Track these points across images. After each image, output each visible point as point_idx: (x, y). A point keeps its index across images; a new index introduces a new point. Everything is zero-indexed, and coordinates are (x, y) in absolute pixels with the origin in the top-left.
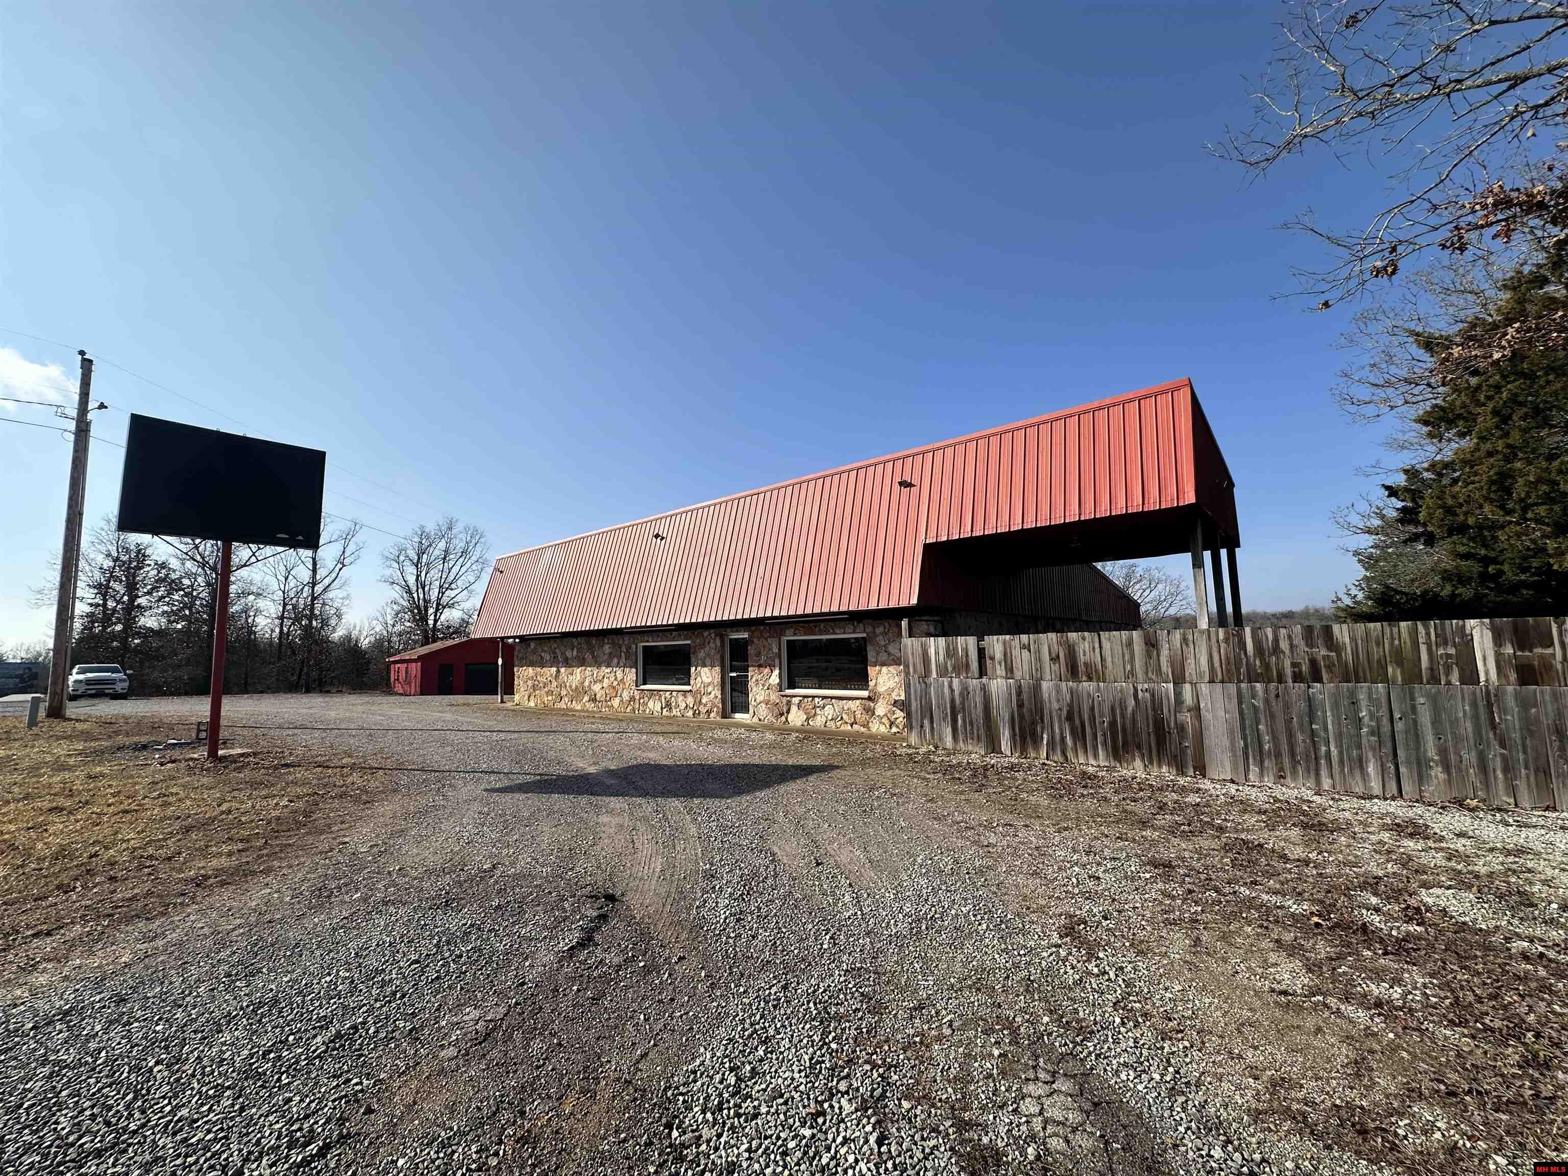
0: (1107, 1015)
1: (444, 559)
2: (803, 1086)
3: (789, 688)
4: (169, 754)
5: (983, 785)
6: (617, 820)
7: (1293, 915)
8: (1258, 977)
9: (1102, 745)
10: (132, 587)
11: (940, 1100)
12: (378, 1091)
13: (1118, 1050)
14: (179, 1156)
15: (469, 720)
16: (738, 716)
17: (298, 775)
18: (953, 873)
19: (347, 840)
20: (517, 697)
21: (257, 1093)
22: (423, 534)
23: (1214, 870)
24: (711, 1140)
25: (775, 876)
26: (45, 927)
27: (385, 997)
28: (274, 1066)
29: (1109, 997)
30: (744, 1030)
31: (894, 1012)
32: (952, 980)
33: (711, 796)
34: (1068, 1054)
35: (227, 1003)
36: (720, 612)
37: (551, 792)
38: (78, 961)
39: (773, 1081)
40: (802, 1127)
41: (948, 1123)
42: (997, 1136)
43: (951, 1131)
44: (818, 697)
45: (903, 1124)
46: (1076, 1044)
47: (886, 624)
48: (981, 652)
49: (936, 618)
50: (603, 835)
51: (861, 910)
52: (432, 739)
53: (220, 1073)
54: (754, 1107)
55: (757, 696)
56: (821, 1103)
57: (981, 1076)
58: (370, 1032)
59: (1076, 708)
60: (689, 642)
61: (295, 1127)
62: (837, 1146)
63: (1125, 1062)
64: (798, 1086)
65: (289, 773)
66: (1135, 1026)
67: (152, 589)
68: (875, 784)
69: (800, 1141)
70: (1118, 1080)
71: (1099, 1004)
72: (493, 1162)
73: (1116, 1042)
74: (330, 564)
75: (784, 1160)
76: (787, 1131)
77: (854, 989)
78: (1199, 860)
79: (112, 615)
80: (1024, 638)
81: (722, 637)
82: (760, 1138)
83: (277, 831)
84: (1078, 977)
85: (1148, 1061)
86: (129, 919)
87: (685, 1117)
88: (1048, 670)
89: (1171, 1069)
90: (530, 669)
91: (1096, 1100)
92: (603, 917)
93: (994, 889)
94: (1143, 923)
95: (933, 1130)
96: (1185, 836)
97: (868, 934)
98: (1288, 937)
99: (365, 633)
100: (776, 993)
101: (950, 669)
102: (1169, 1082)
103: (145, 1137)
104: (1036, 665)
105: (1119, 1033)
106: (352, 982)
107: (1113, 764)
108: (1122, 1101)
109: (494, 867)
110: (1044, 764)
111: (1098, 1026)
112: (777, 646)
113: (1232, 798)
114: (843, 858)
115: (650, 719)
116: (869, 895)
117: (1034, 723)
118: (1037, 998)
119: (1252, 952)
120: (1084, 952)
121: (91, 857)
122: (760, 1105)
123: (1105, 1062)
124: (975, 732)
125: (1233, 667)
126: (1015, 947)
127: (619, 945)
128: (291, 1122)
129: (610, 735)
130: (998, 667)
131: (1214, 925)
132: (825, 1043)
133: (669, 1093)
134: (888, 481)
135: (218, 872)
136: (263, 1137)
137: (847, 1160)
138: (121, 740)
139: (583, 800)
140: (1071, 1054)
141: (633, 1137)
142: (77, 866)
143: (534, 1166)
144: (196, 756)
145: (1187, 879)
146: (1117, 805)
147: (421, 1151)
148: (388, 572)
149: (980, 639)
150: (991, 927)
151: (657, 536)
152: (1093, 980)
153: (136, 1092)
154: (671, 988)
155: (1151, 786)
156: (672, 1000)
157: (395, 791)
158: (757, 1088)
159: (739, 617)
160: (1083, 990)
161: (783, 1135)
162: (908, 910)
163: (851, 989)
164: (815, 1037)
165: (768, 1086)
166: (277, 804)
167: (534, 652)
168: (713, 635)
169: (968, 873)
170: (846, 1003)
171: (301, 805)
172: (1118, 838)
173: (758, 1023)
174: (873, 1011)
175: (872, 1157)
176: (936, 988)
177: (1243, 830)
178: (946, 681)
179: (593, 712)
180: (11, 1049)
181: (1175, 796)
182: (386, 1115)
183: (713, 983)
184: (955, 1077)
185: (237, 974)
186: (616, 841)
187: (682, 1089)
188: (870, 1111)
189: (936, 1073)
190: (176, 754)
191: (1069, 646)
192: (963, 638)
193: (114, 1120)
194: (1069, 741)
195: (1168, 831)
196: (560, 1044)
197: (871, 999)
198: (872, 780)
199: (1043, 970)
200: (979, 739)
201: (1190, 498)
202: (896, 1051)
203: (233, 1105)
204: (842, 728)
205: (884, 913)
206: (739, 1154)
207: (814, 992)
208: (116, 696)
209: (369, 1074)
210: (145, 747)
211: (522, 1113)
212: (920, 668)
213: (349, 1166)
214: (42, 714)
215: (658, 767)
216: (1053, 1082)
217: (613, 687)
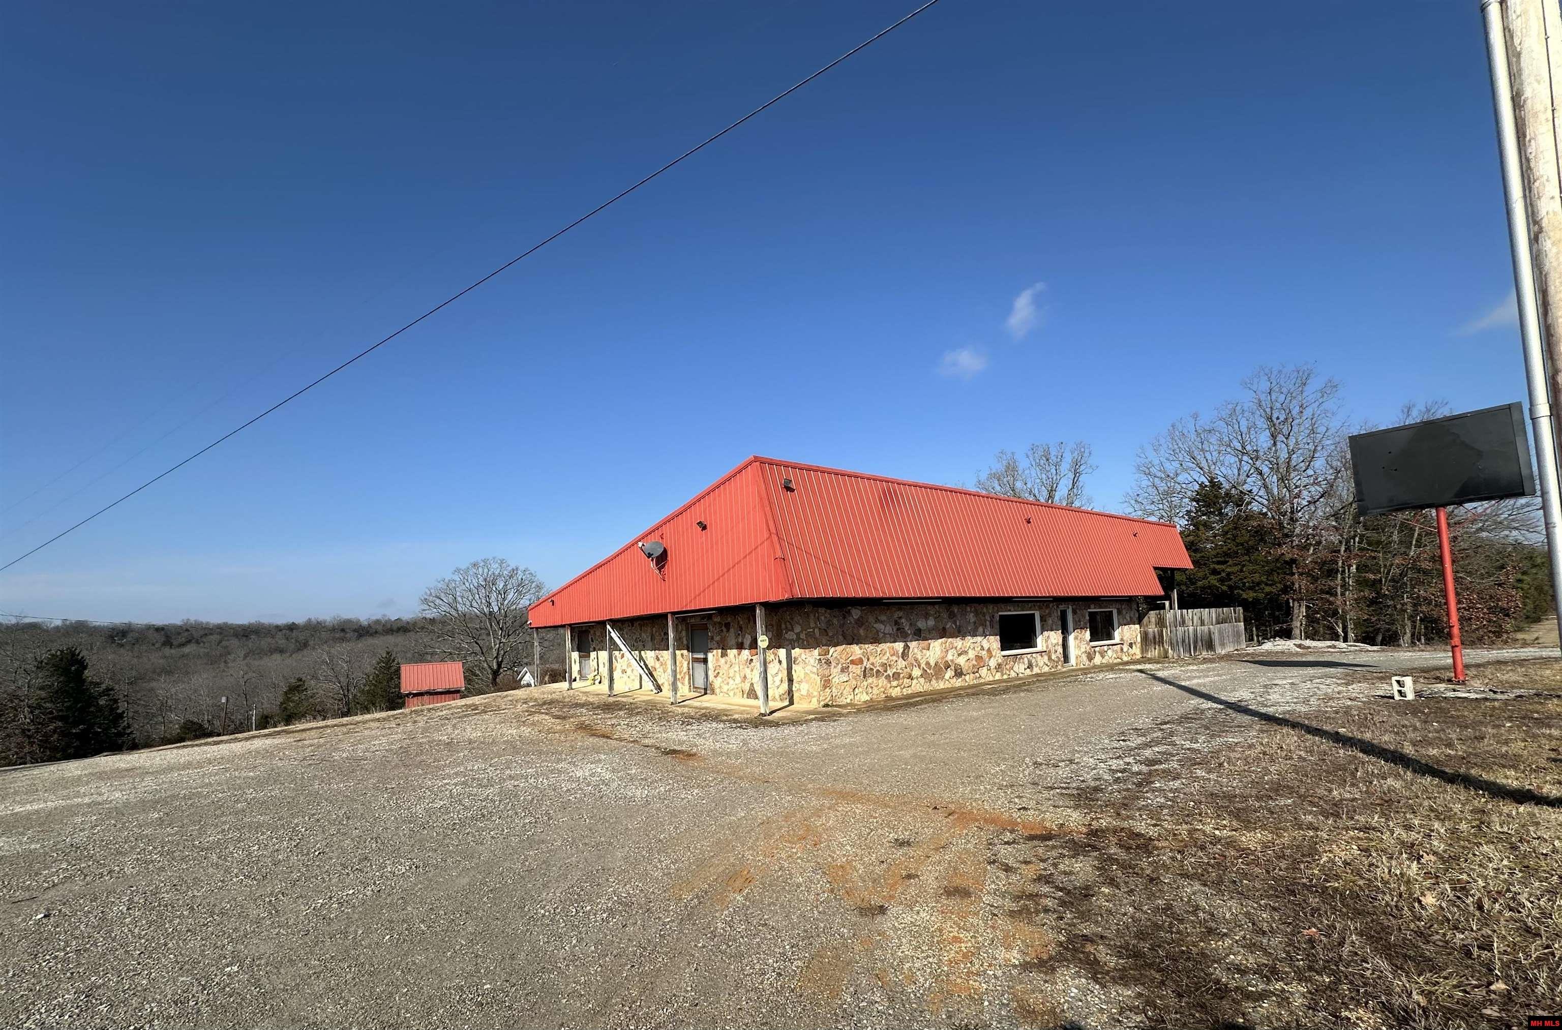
16: (1067, 665)
44: (1105, 645)
60: (1034, 612)
81: (1059, 608)
90: (855, 648)
112: (1087, 615)
168: (1055, 607)
204: (1114, 661)
217: (979, 658)
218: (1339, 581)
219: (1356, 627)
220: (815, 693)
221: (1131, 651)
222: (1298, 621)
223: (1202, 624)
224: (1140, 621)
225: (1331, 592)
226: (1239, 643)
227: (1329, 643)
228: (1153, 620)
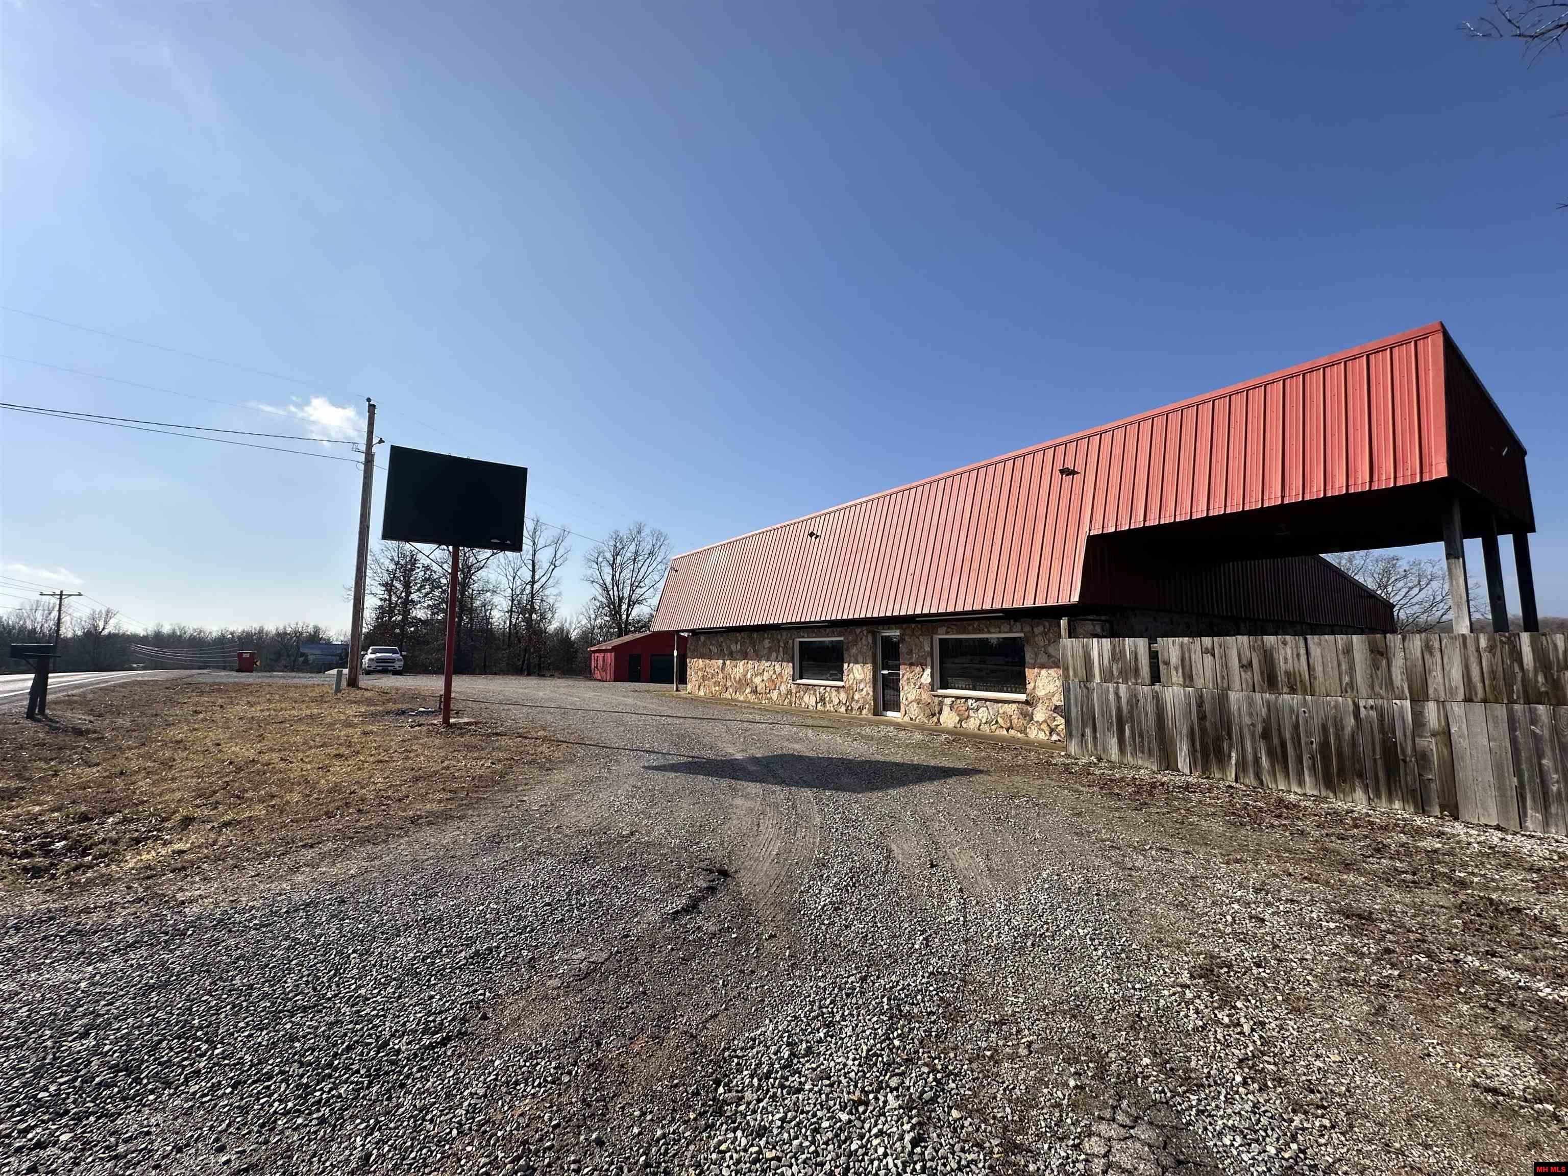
0: (1226, 1071)
1: (635, 560)
2: (853, 1073)
3: (941, 688)
4: (418, 719)
5: (1146, 804)
6: (750, 804)
7: (1541, 1001)
8: (1458, 1066)
9: (1310, 769)
10: (407, 586)
11: (994, 1118)
12: (495, 1004)
13: (1229, 1111)
14: (352, 1022)
15: (644, 705)
16: (890, 714)
17: (503, 743)
18: (1079, 893)
19: (525, 798)
20: (689, 686)
21: (412, 988)
22: (617, 538)
23: (1434, 930)
24: (751, 1102)
25: (886, 871)
26: (310, 841)
27: (518, 929)
28: (428, 969)
29: (1236, 1052)
30: (811, 1011)
31: (971, 1022)
32: (1046, 1002)
33: (844, 790)
34: (1162, 1103)
35: (408, 913)
36: (870, 610)
37: (698, 774)
38: (324, 869)
39: (825, 1062)
40: (841, 1110)
41: (996, 1142)
42: (1046, 1167)
43: (996, 1150)
44: (972, 698)
45: (946, 1131)
46: (1175, 1093)
47: (1047, 624)
48: (1154, 656)
49: (1103, 618)
50: (734, 816)
51: (965, 917)
52: (610, 719)
53: (391, 967)
54: (800, 1083)
55: (909, 695)
56: (867, 1094)
57: (1048, 1104)
58: (501, 955)
59: (1274, 726)
60: (842, 639)
61: (431, 1019)
62: (871, 1137)
63: (1233, 1125)
64: (849, 1073)
65: (497, 741)
66: (1260, 1090)
67: (421, 586)
68: (1018, 792)
69: (835, 1123)
70: (1219, 1143)
71: (1220, 1057)
72: (566, 1079)
73: (1229, 1101)
74: (546, 565)
75: (814, 1137)
76: (825, 1111)
77: (934, 993)
78: (1414, 916)
79: (395, 607)
80: (1207, 641)
81: (874, 634)
82: (797, 1112)
83: (478, 787)
84: (1201, 1023)
85: (1265, 1131)
86: (362, 843)
87: (734, 1078)
88: (1237, 678)
89: (1294, 1146)
90: (700, 661)
91: (1182, 1157)
92: (712, 890)
93: (1125, 915)
94: (1309, 978)
95: (977, 1145)
96: (1404, 886)
97: (966, 941)
98: (1524, 1025)
99: (574, 626)
100: (852, 982)
101: (1116, 673)
102: (1287, 1160)
103: (335, 1004)
104: (1221, 672)
105: (1237, 1092)
106: (498, 913)
107: (1324, 794)
108: (1217, 1167)
109: (632, 834)
110: (1230, 787)
111: (1211, 1080)
112: (929, 644)
113: (1490, 848)
114: (961, 864)
115: (805, 712)
116: (978, 903)
117: (1218, 740)
118: (1141, 1036)
119: (1460, 1035)
120: (1217, 998)
121: (351, 793)
122: (805, 1082)
123: (1207, 1121)
124: (1146, 744)
125: (1502, 683)
126: (1131, 979)
127: (719, 916)
128: (429, 1014)
129: (764, 725)
130: (1174, 673)
131: (1411, 995)
132: (889, 1039)
133: (727, 1054)
134: (1047, 469)
135: (431, 813)
136: (408, 1021)
137: (876, 1152)
138: (391, 706)
139: (725, 783)
140: (1167, 1103)
141: (684, 1084)
142: (341, 799)
143: (596, 1090)
144: (435, 722)
145: (1388, 936)
146: (1317, 841)
147: (514, 1057)
148: (589, 572)
149: (1152, 640)
150: (1108, 953)
151: (811, 534)
152: (1219, 1031)
153: (337, 970)
154: (755, 961)
155: (1371, 823)
156: (753, 972)
157: (572, 761)
158: (808, 1065)
159: (889, 614)
160: (1203, 1039)
161: (819, 1114)
162: (1016, 923)
163: (931, 991)
164: (879, 1031)
165: (818, 1066)
166: (483, 765)
167: (704, 644)
168: (865, 632)
169: (1098, 895)
170: (922, 1005)
171: (499, 766)
172: (1305, 878)
173: (827, 1008)
174: (949, 1018)
175: (902, 1155)
176: (1024, 1007)
177: (1497, 889)
178: (1111, 687)
179: (754, 703)
180: (270, 925)
181: (1403, 838)
182: (496, 1023)
183: (795, 963)
184: (1018, 1098)
185: (420, 894)
186: (744, 823)
187: (739, 1053)
188: (914, 1112)
189: (998, 1090)
190: (422, 720)
191: (1265, 652)
192: (1131, 639)
193: (319, 988)
194: (1264, 761)
195: (1380, 878)
196: (644, 993)
197: (950, 1005)
198: (1016, 788)
199: (1159, 1009)
200: (1150, 754)
201: (1439, 470)
202: (961, 1060)
203: (394, 993)
204: (997, 732)
205: (989, 923)
206: (772, 1121)
207: (891, 988)
208: (396, 673)
209: (491, 988)
210: (403, 713)
211: (599, 1044)
212: (1082, 672)
213: (460, 1057)
214: (344, 683)
215: (801, 758)
216: (1133, 1127)
217: (773, 681)
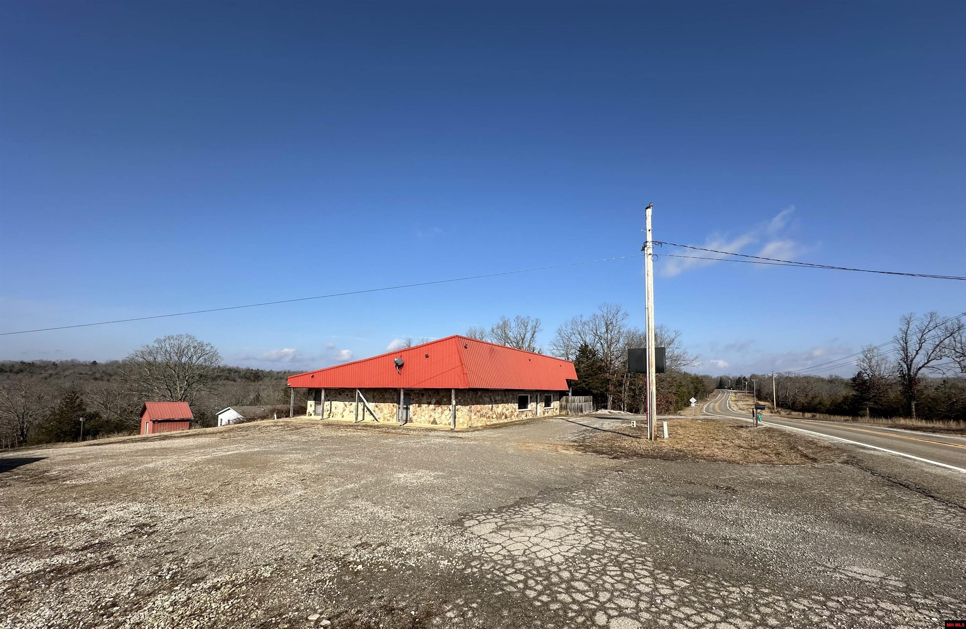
60: (527, 394)
90: (478, 406)
217: (512, 412)
218: (623, 388)
219: (627, 406)
220: (466, 422)
221: (556, 412)
222: (609, 404)
223: (580, 402)
224: (559, 400)
225: (621, 392)
226: (590, 410)
227: (618, 411)
228: (564, 400)
